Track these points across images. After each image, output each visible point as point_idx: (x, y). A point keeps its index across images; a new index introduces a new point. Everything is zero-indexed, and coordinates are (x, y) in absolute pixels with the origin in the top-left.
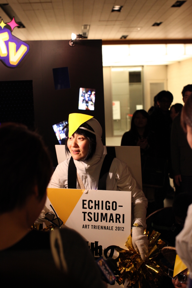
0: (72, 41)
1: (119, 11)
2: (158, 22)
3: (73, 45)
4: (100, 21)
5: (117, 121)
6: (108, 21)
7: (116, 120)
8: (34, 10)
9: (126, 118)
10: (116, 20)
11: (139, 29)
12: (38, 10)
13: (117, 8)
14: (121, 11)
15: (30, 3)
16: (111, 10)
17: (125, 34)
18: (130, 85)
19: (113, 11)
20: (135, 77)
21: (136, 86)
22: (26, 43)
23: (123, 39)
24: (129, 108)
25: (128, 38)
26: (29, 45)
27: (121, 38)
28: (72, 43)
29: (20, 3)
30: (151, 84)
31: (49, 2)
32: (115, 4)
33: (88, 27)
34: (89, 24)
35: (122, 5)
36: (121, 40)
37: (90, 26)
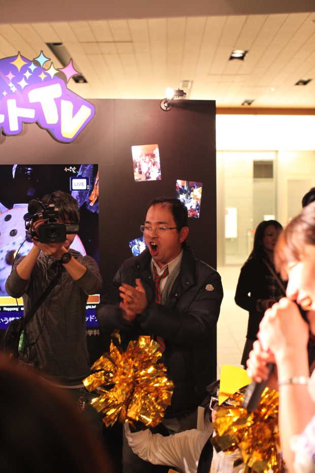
0: (166, 101)
1: (242, 58)
2: (305, 79)
3: (168, 109)
4: (209, 74)
5: (232, 240)
6: (222, 75)
7: (229, 239)
8: (102, 54)
9: (247, 237)
10: (236, 75)
11: (273, 89)
12: (110, 54)
13: (238, 54)
14: (245, 58)
15: (97, 42)
16: (229, 57)
17: (249, 98)
18: (254, 181)
19: (232, 58)
20: (263, 170)
21: (264, 183)
22: (90, 103)
23: (246, 105)
24: (252, 220)
25: (253, 105)
26: (94, 106)
27: (243, 104)
28: (166, 105)
29: (80, 42)
30: (290, 181)
31: (128, 42)
32: (235, 47)
33: (190, 84)
34: (190, 79)
35: (246, 49)
36: (243, 107)
37: (192, 82)
